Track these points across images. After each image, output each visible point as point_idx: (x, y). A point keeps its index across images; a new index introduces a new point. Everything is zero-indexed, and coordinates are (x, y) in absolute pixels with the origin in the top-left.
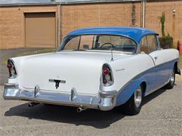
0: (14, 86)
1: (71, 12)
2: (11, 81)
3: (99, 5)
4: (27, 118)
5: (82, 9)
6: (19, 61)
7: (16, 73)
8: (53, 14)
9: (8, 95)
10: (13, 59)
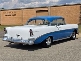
0: (6, 37)
1: (54, 10)
2: (5, 35)
3: (66, 6)
4: (10, 48)
5: (59, 8)
6: (8, 29)
7: (7, 33)
8: (47, 11)
9: (4, 40)
10: (6, 28)
